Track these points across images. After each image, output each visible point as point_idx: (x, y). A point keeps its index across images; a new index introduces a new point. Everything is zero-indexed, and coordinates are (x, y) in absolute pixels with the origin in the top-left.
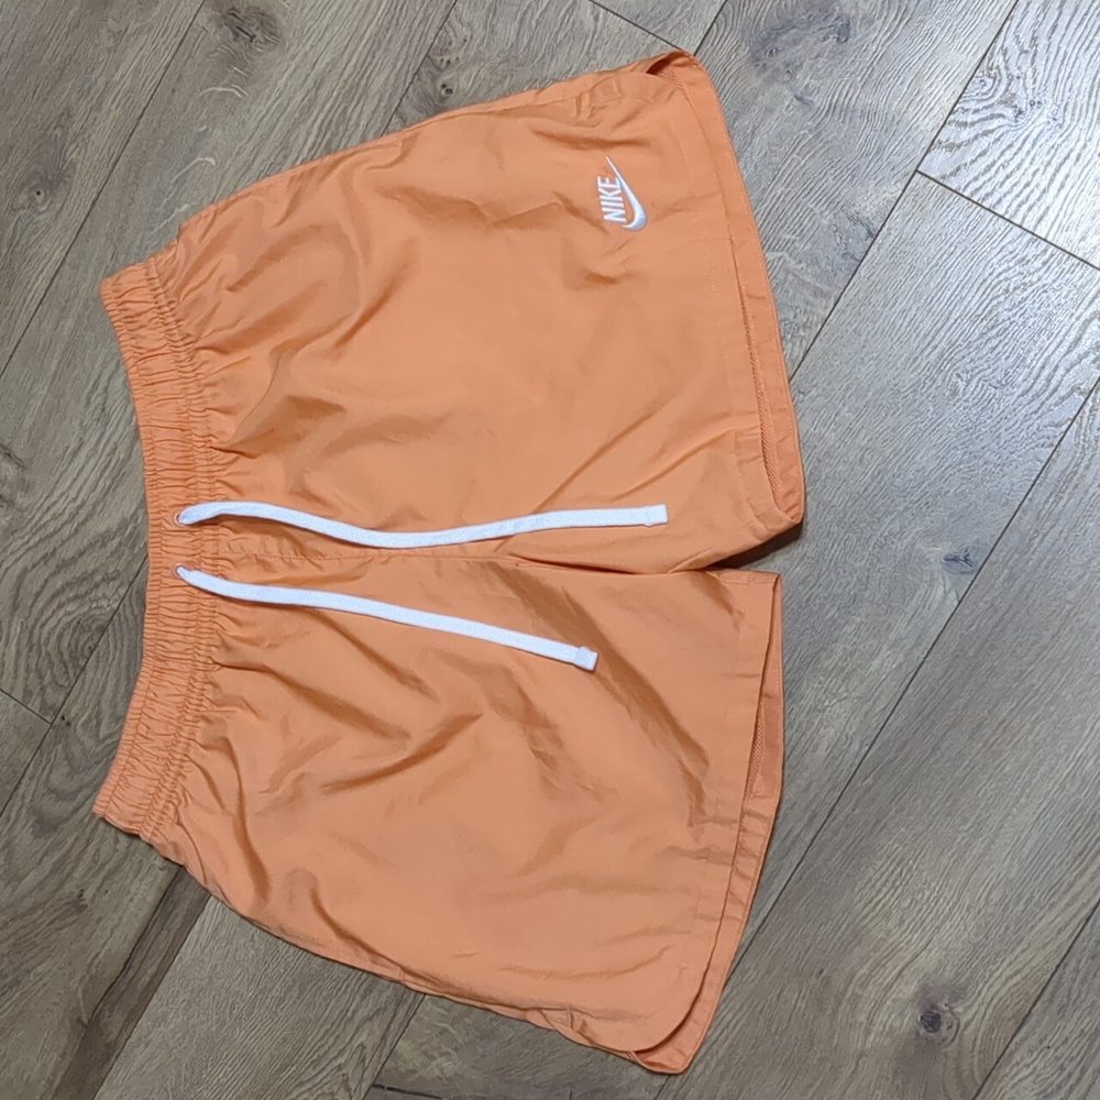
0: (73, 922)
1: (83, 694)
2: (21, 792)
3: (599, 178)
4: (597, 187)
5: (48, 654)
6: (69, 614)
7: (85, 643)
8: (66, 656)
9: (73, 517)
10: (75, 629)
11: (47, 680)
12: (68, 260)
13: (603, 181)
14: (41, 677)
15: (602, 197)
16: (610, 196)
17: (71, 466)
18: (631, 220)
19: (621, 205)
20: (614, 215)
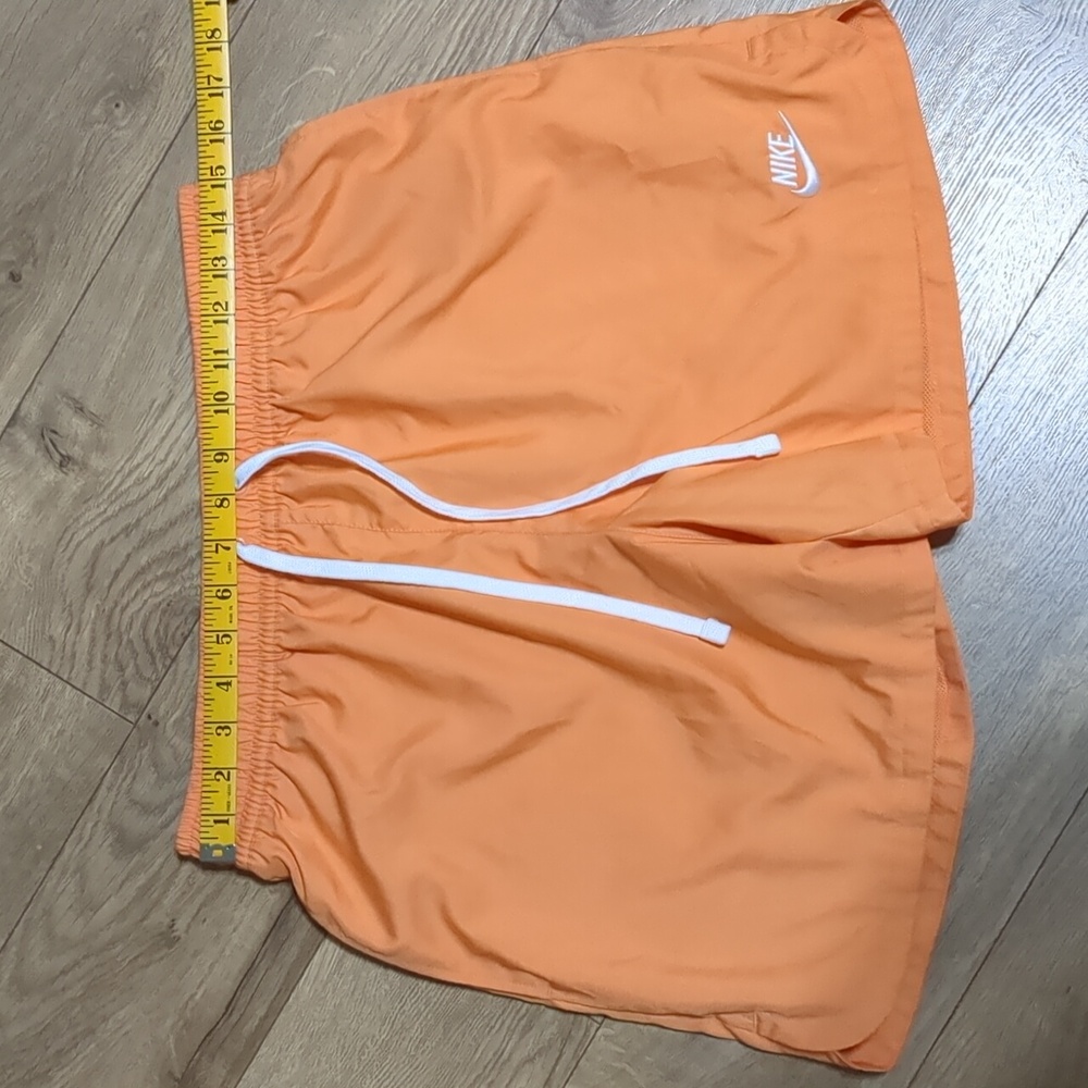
0: (162, 958)
1: (174, 689)
2: (96, 804)
3: (770, 135)
4: (767, 144)
5: (130, 641)
6: (157, 595)
7: (177, 628)
8: (153, 644)
9: (161, 481)
10: (164, 612)
11: (130, 671)
12: (155, 182)
13: (774, 138)
14: (122, 669)
15: (772, 156)
16: (781, 156)
17: (160, 422)
18: (801, 187)
19: (794, 167)
20: (783, 178)
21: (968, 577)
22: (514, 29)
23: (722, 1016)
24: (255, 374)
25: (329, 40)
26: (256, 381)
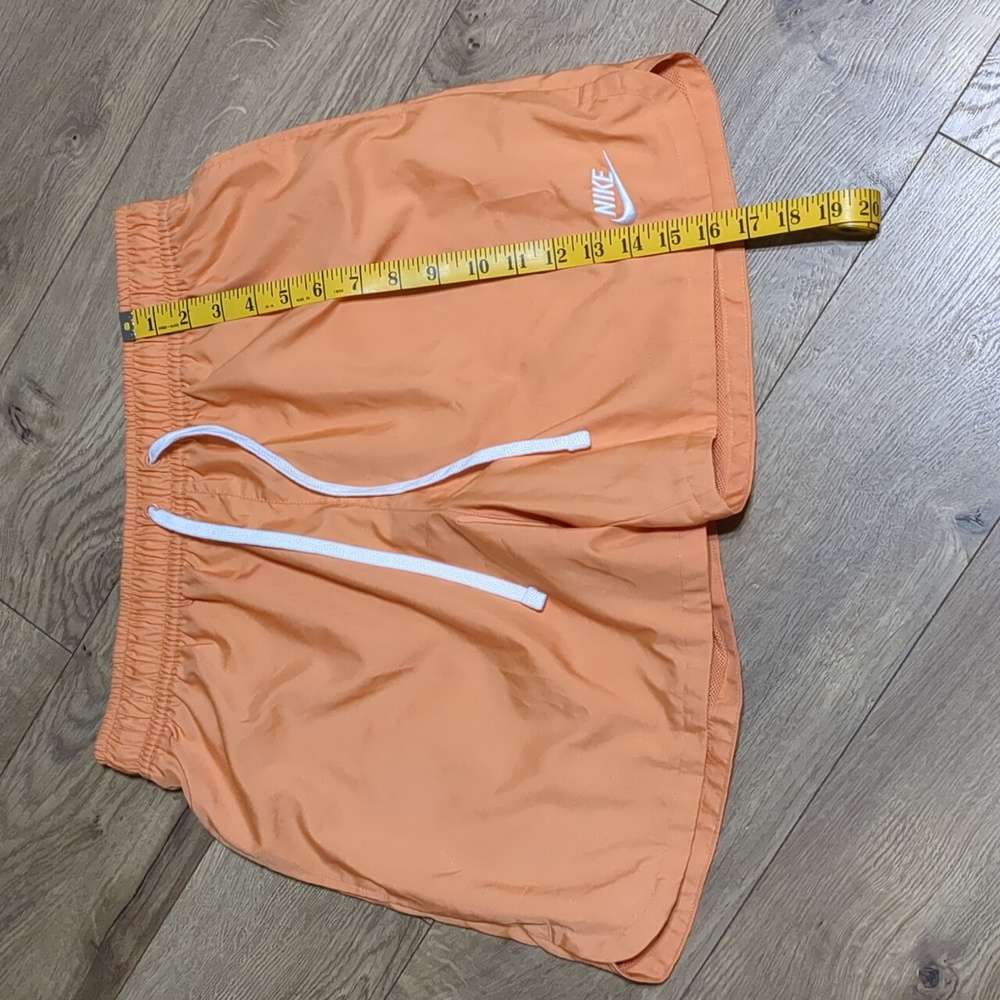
0: (88, 847)
1: (104, 625)
2: (42, 717)
3: (594, 171)
4: (591, 179)
5: (71, 585)
6: (93, 547)
7: (108, 576)
8: (89, 588)
9: (99, 453)
10: (98, 562)
11: (70, 609)
12: (101, 203)
13: (598, 174)
14: (65, 608)
15: (594, 189)
16: (602, 189)
17: (99, 403)
18: (620, 215)
19: (613, 199)
20: (604, 208)
21: (751, 560)
22: (391, 75)
23: (526, 927)
24: (170, 366)
25: (243, 84)
26: (170, 372)
